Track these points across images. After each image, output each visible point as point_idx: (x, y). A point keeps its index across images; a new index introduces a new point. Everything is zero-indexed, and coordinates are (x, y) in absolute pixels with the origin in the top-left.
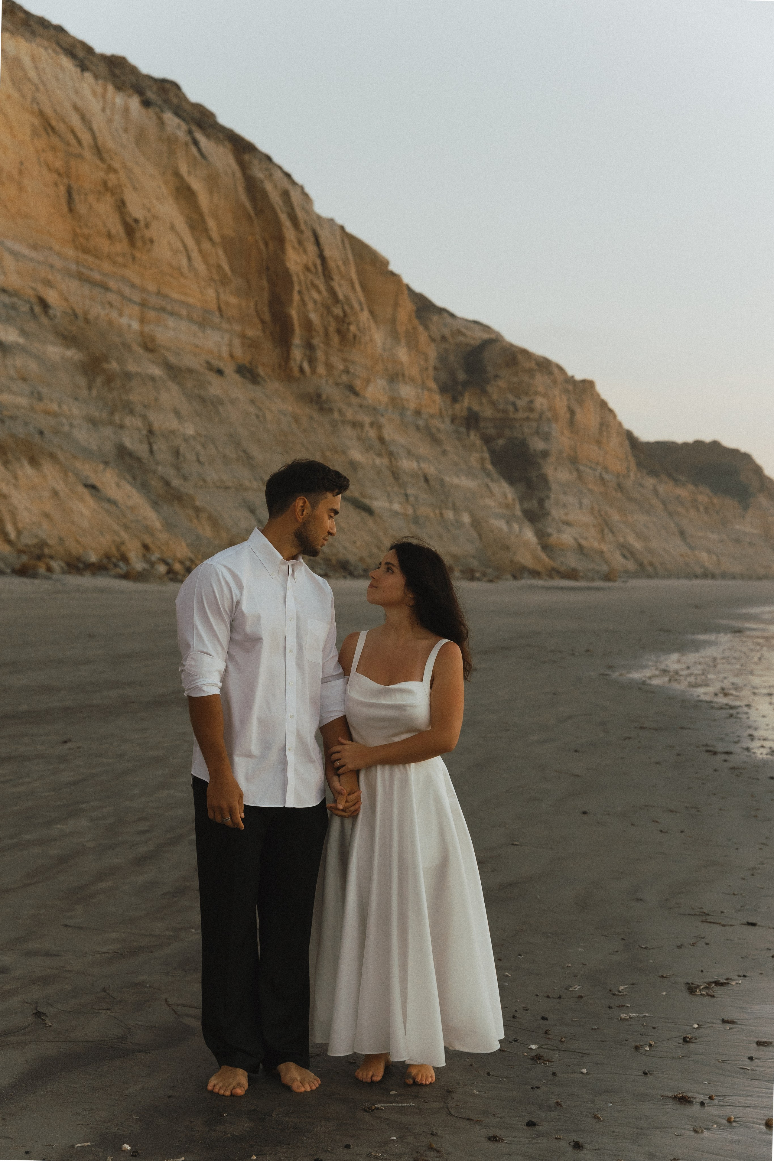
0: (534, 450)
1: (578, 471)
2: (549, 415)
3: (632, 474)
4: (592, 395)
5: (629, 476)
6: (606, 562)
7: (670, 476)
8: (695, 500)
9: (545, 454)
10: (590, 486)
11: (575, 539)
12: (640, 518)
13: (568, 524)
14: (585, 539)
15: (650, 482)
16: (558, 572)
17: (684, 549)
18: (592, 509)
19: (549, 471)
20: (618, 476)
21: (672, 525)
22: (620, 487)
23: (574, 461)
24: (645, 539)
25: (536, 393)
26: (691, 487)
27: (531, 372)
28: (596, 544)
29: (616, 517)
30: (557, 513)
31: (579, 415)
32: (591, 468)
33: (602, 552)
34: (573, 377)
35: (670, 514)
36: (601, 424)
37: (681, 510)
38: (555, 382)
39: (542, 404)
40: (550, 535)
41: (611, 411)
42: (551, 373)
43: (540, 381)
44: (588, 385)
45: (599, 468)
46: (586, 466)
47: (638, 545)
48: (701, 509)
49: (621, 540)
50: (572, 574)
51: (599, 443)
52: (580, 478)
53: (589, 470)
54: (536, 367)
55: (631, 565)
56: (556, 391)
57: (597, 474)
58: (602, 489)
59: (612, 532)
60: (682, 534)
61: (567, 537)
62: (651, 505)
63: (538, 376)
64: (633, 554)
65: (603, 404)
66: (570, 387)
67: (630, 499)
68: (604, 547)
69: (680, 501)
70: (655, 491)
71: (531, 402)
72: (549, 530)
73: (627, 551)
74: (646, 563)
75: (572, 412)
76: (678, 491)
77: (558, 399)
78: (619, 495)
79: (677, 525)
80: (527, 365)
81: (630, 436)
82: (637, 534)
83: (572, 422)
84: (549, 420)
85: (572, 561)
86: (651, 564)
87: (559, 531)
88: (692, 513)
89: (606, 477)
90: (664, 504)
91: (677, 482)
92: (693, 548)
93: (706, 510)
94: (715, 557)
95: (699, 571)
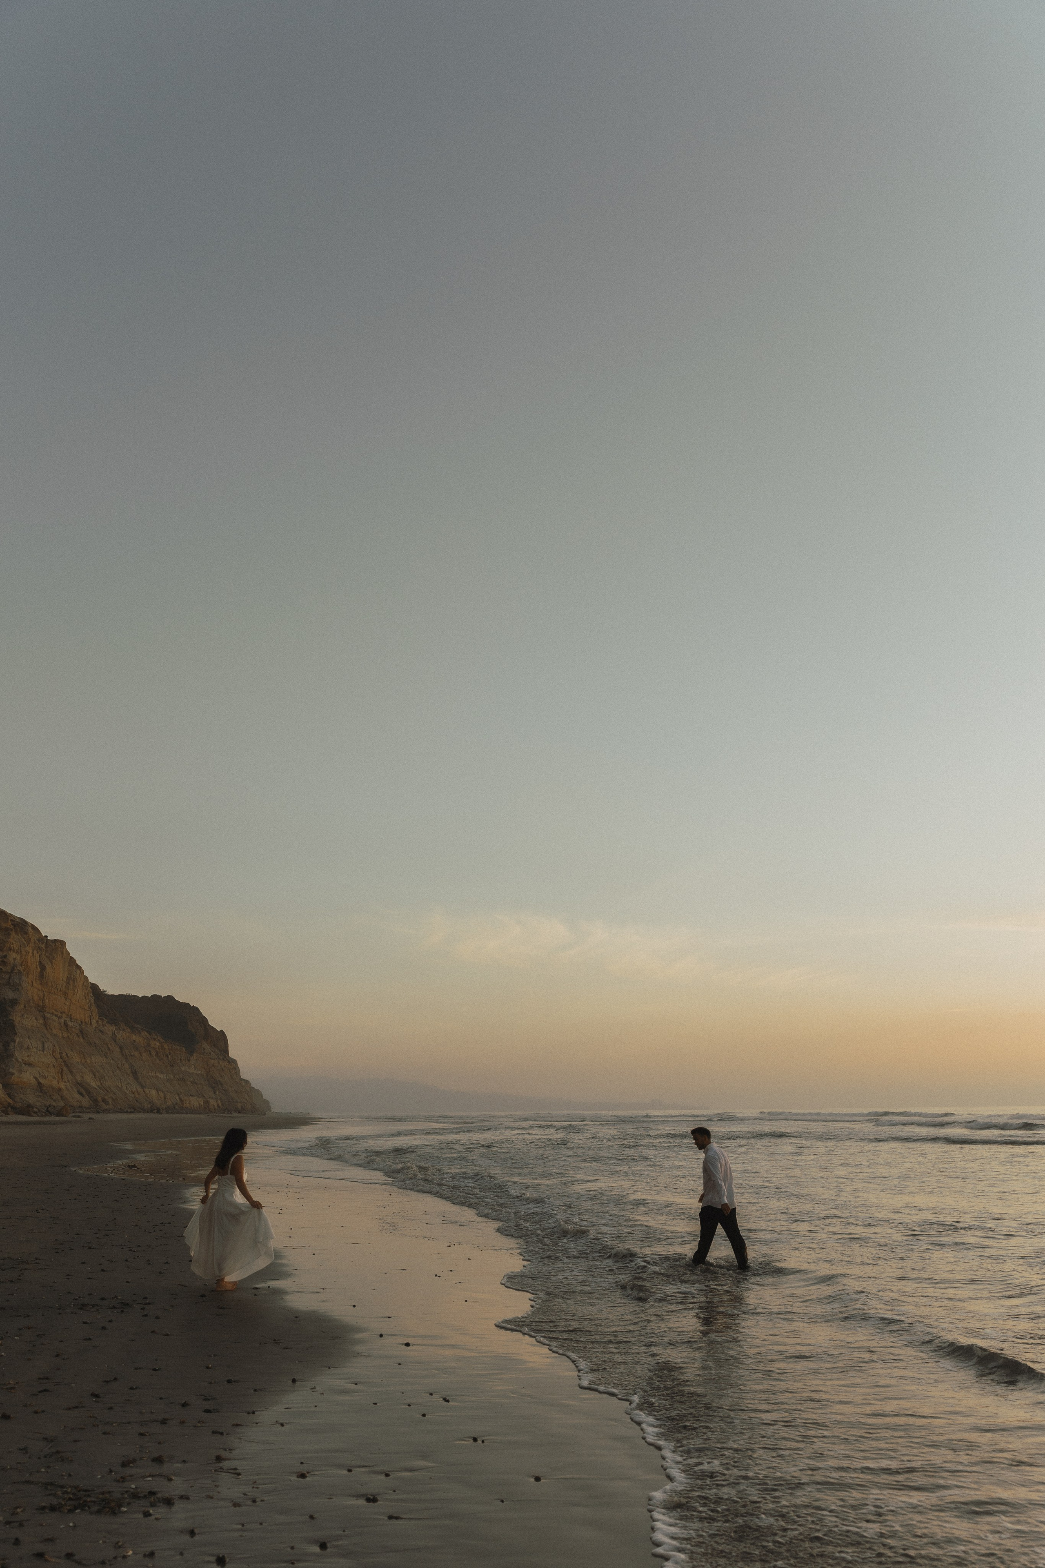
0: (4, 998)
1: (44, 1018)
2: (21, 969)
3: (94, 1022)
4: (62, 953)
5: (91, 1024)
6: (62, 1098)
7: (127, 1024)
8: (149, 1045)
9: (14, 1002)
10: (54, 1032)
11: (36, 1078)
12: (98, 1061)
13: (30, 1065)
14: (45, 1077)
15: (110, 1029)
16: (13, 1108)
17: (136, 1087)
18: (53, 1051)
19: (16, 1018)
20: (81, 1024)
21: (127, 1066)
22: (82, 1033)
23: (41, 1009)
24: (102, 1078)
25: (10, 949)
26: (145, 1034)
27: (7, 931)
28: (55, 1083)
29: (75, 1058)
30: (20, 1055)
31: (48, 969)
32: (56, 1016)
33: (60, 1090)
34: (46, 937)
35: (125, 1057)
36: (69, 979)
37: (136, 1054)
38: (29, 941)
39: (15, 959)
40: (13, 1074)
41: (79, 967)
42: (26, 933)
43: (15, 940)
44: (59, 945)
45: (64, 1016)
46: (52, 1014)
47: (93, 1083)
48: (153, 1053)
49: (79, 1079)
50: (27, 1110)
51: (65, 994)
52: (46, 1024)
53: (54, 1017)
54: (12, 927)
55: (86, 1102)
56: (29, 949)
57: (63, 1021)
58: (65, 1034)
59: (71, 1072)
60: (135, 1074)
61: (28, 1076)
62: (109, 1049)
63: (13, 933)
64: (88, 1092)
65: (72, 961)
66: (43, 946)
67: (90, 1043)
68: (62, 1086)
69: (135, 1046)
70: (114, 1038)
71: (5, 956)
72: (11, 1070)
73: (83, 1089)
74: (100, 1099)
75: (43, 968)
76: (134, 1037)
77: (30, 954)
78: (80, 1039)
79: (131, 1066)
80: (4, 925)
81: (94, 988)
82: (93, 1074)
83: (41, 976)
84: (20, 972)
85: (31, 1098)
86: (104, 1100)
87: (21, 1071)
88: (145, 1056)
89: (70, 1024)
90: (121, 1048)
91: (133, 1030)
92: (142, 1087)
93: (157, 1054)
94: (162, 1094)
95: (147, 1106)
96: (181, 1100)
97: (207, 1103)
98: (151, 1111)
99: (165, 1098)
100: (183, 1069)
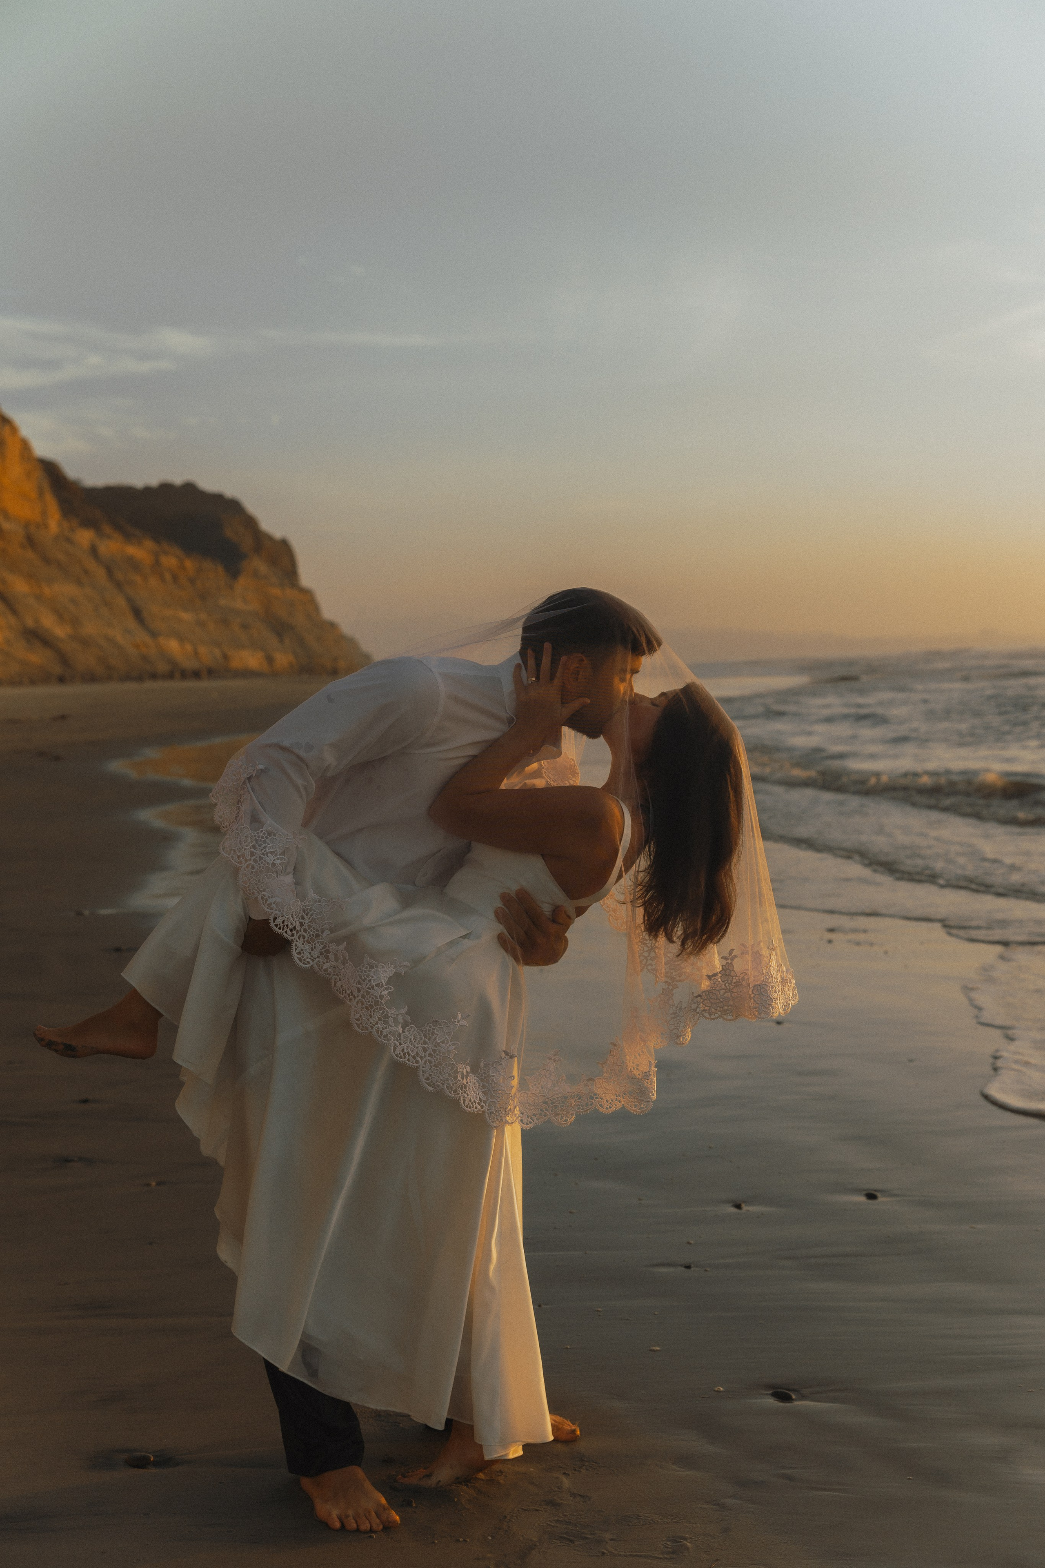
3: (52, 523)
5: (46, 526)
7: (118, 527)
8: (157, 563)
12: (64, 590)
15: (85, 537)
17: (142, 636)
20: (27, 525)
21: (121, 602)
22: (30, 541)
24: (75, 622)
26: (149, 544)
35: (119, 585)
37: (135, 579)
47: (60, 631)
48: (168, 577)
49: (28, 623)
55: (48, 663)
60: (137, 613)
62: (84, 571)
67: (47, 560)
69: (134, 565)
70: (94, 551)
73: (38, 639)
74: (74, 659)
76: (131, 550)
78: (30, 554)
79: (130, 600)
82: (60, 615)
88: (153, 582)
90: (108, 569)
91: (128, 537)
92: (154, 635)
93: (175, 578)
94: (189, 647)
95: (162, 667)
96: (225, 657)
97: (270, 660)
98: (170, 676)
99: (196, 653)
100: (223, 602)
